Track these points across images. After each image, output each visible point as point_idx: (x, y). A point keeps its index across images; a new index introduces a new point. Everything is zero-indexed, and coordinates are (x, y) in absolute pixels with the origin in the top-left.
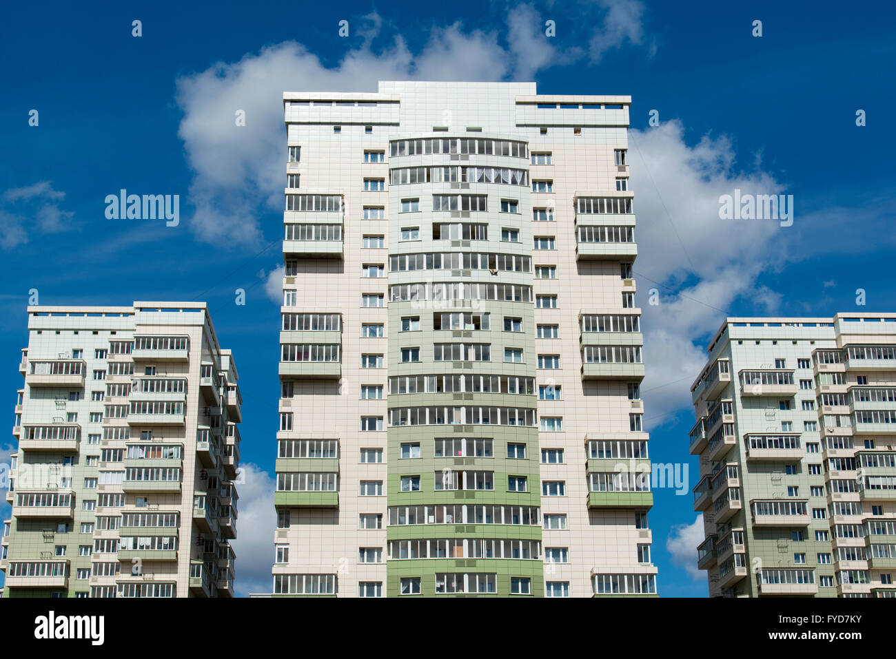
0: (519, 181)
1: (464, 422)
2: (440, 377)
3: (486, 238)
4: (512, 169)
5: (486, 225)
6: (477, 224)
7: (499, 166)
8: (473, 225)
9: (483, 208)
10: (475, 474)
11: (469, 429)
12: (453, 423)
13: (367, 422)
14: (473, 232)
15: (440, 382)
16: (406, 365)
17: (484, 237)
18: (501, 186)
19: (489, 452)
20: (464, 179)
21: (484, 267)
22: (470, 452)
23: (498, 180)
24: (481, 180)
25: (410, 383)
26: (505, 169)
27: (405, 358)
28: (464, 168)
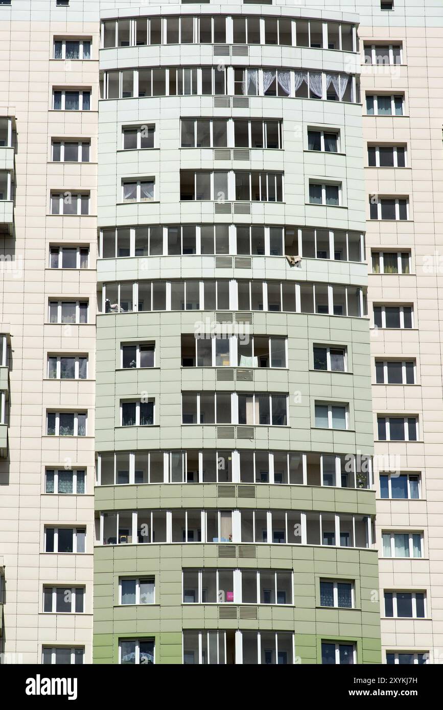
0: (341, 94)
1: (237, 539)
2: (193, 453)
3: (280, 199)
4: (328, 72)
5: (280, 174)
6: (263, 173)
7: (305, 66)
8: (255, 173)
9: (274, 143)
10: (259, 636)
11: (246, 551)
12: (219, 540)
13: (56, 536)
14: (255, 188)
15: (193, 463)
16: (129, 432)
17: (276, 195)
18: (308, 104)
19: (285, 596)
20: (239, 89)
21: (275, 251)
22: (249, 594)
23: (302, 92)
24: (270, 92)
25: (137, 464)
26: (316, 72)
27: (128, 418)
28: (239, 70)
